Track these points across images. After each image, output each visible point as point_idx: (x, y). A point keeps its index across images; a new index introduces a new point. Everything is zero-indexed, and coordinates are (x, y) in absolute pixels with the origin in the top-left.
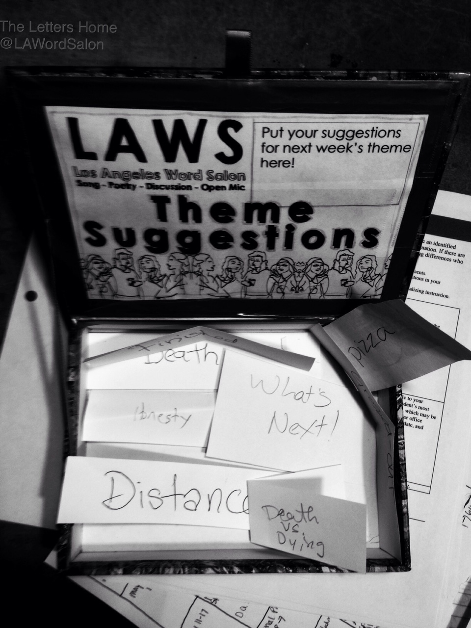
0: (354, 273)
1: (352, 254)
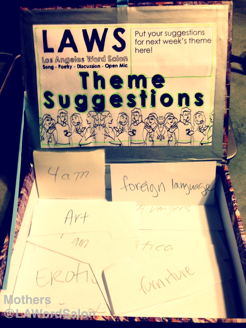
0: (193, 125)
1: (190, 111)
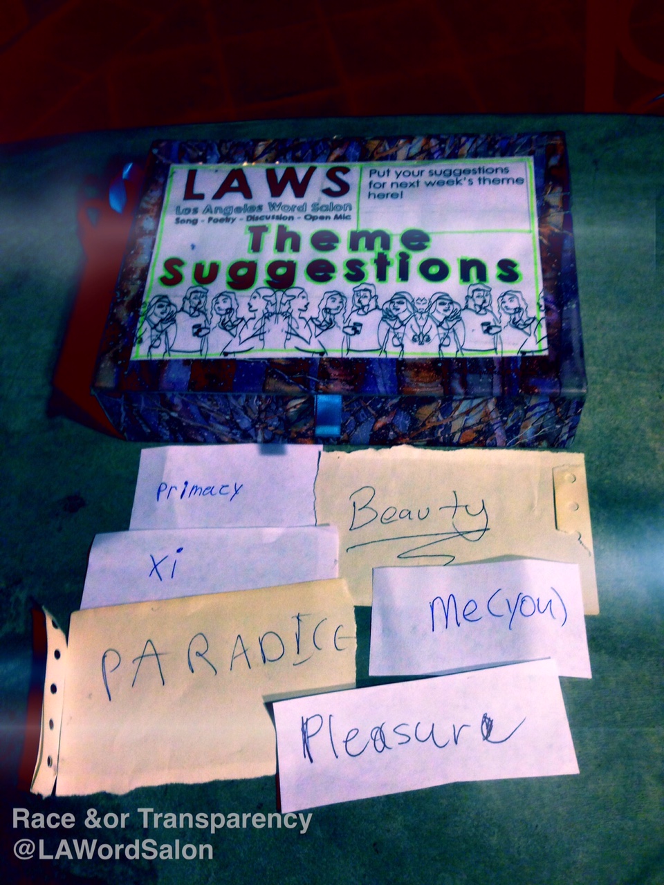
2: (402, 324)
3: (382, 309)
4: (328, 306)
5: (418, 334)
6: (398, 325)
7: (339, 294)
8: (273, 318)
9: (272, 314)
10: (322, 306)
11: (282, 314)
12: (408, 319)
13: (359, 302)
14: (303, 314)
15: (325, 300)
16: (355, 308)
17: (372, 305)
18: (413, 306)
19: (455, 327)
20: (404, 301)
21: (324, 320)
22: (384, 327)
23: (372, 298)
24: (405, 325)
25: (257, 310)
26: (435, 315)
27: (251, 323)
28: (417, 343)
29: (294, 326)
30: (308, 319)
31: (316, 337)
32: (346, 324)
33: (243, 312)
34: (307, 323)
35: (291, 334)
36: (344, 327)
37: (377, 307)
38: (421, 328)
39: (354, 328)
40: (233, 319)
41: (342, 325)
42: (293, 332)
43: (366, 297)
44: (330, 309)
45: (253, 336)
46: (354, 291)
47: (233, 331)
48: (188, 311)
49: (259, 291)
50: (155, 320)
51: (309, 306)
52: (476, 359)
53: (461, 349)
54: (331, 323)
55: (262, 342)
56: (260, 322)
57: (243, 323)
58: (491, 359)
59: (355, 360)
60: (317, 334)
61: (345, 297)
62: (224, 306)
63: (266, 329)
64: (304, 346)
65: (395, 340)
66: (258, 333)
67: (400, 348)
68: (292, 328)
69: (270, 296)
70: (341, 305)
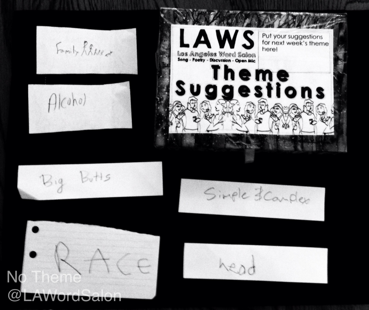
2: (279, 119)
3: (270, 112)
4: (248, 109)
5: (285, 124)
6: (277, 119)
7: (252, 103)
8: (226, 114)
9: (226, 113)
10: (246, 109)
11: (230, 113)
12: (281, 116)
13: (261, 108)
14: (239, 113)
15: (247, 106)
16: (259, 111)
17: (266, 110)
18: (282, 110)
19: (299, 121)
20: (279, 108)
21: (247, 116)
22: (271, 120)
23: (266, 106)
24: (279, 120)
25: (219, 110)
26: (291, 115)
27: (217, 116)
28: (284, 128)
29: (235, 119)
30: (240, 115)
31: (244, 124)
32: (256, 119)
33: (213, 111)
34: (240, 117)
35: (234, 122)
36: (256, 120)
37: (268, 111)
38: (286, 121)
39: (259, 121)
40: (210, 114)
41: (254, 119)
42: (235, 122)
43: (263, 105)
44: (249, 111)
45: (219, 123)
46: (259, 102)
47: (210, 120)
48: (190, 110)
49: (219, 101)
50: (177, 113)
51: (240, 109)
52: (307, 136)
53: (301, 131)
54: (250, 118)
55: (222, 126)
56: (221, 116)
57: (214, 116)
58: (312, 136)
59: (260, 135)
60: (245, 122)
61: (255, 105)
62: (206, 108)
63: (223, 120)
64: (240, 128)
65: (276, 126)
66: (220, 121)
67: (278, 130)
68: (234, 120)
69: (224, 104)
70: (253, 109)
